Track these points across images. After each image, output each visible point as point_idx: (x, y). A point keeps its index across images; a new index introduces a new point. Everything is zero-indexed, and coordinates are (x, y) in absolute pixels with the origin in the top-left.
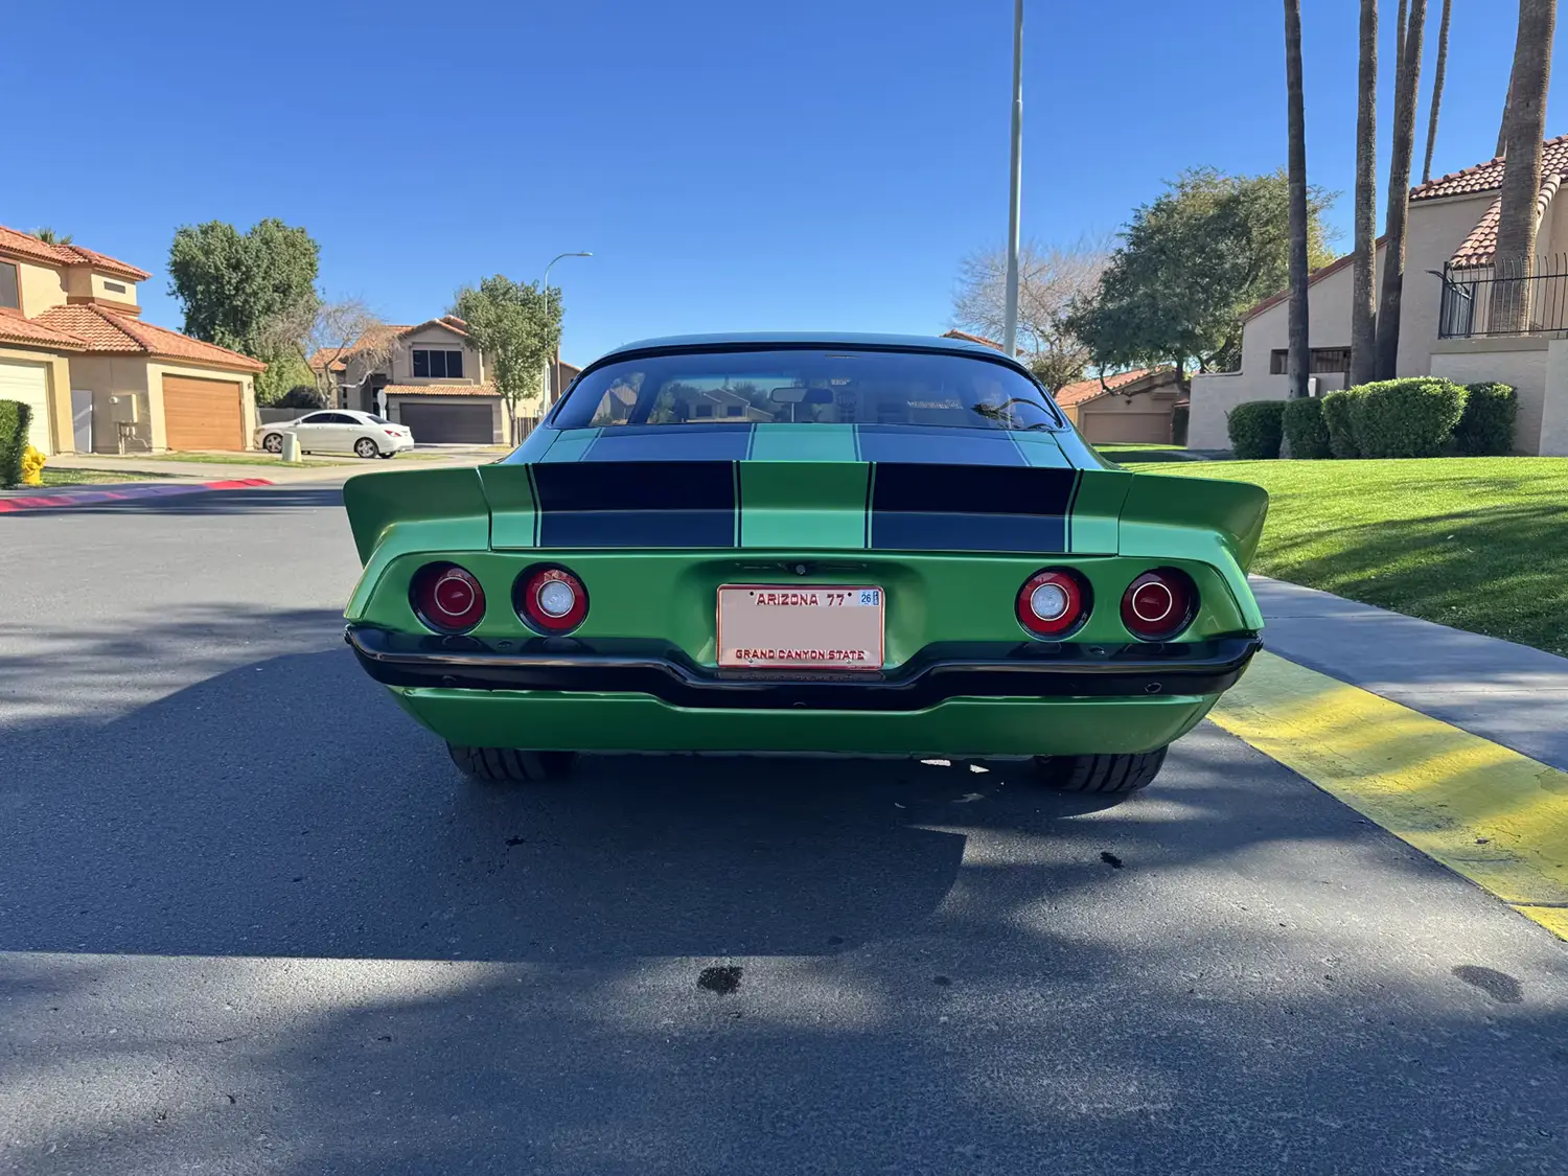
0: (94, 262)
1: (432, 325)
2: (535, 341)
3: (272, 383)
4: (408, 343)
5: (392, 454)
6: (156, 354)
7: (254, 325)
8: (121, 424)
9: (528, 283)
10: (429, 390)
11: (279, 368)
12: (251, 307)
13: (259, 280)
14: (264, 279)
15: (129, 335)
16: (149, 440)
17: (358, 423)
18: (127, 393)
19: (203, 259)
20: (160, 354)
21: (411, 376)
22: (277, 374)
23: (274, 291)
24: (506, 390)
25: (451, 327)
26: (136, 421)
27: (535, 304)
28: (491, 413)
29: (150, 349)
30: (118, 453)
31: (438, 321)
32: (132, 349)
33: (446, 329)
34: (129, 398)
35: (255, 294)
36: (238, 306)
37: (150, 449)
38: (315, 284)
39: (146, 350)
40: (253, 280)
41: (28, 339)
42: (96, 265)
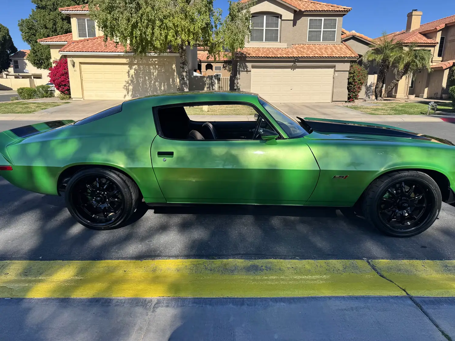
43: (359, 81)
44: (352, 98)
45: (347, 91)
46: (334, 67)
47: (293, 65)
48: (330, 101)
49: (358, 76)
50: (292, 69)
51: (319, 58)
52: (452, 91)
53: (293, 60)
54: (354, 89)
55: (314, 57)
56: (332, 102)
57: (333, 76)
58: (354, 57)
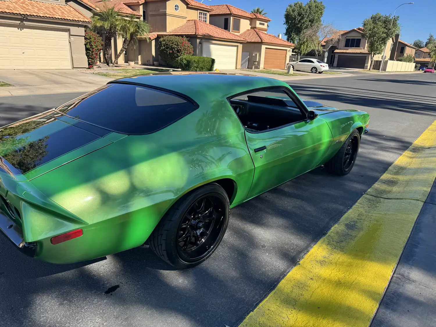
0: (257, 17)
1: (354, 30)
2: (385, 35)
3: (304, 49)
4: (345, 36)
5: (322, 72)
6: (264, 43)
7: (302, 32)
8: (254, 61)
9: (387, 15)
10: (348, 51)
11: (307, 44)
12: (302, 27)
13: (305, 19)
14: (307, 18)
15: (260, 37)
16: (259, 66)
17: (313, 62)
18: (257, 53)
19: (292, 13)
20: (265, 43)
21: (344, 47)
22: (306, 46)
23: (309, 21)
24: (371, 52)
25: (359, 31)
26: (257, 60)
27: (388, 22)
28: (366, 59)
29: (263, 41)
30: (252, 69)
31: (356, 29)
32: (259, 41)
33: (357, 31)
34: (257, 54)
35: (304, 23)
36: (298, 27)
37: (259, 68)
38: (321, 19)
39: (262, 42)
40: (304, 19)
41: (233, 40)
42: (258, 18)
43: (96, 47)
44: (91, 64)
45: (86, 57)
46: (69, 30)
47: (20, 24)
48: (70, 67)
49: (95, 43)
50: (20, 29)
51: (51, 18)
52: (181, 61)
53: (20, 17)
54: (92, 55)
55: (46, 18)
56: (74, 69)
57: (69, 41)
58: (88, 22)
